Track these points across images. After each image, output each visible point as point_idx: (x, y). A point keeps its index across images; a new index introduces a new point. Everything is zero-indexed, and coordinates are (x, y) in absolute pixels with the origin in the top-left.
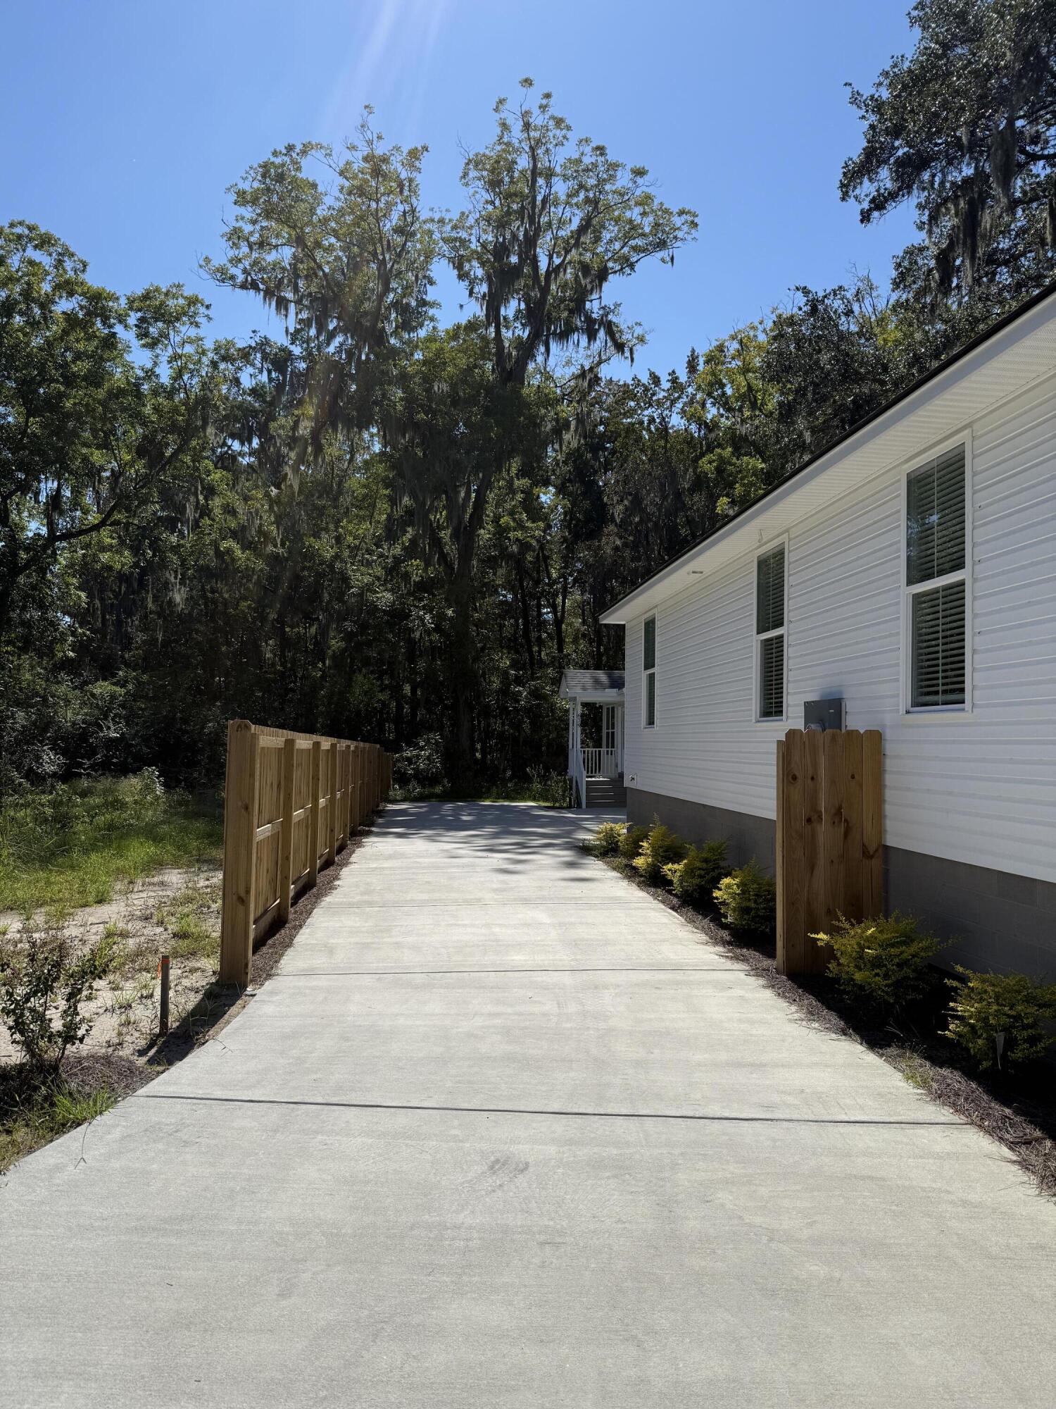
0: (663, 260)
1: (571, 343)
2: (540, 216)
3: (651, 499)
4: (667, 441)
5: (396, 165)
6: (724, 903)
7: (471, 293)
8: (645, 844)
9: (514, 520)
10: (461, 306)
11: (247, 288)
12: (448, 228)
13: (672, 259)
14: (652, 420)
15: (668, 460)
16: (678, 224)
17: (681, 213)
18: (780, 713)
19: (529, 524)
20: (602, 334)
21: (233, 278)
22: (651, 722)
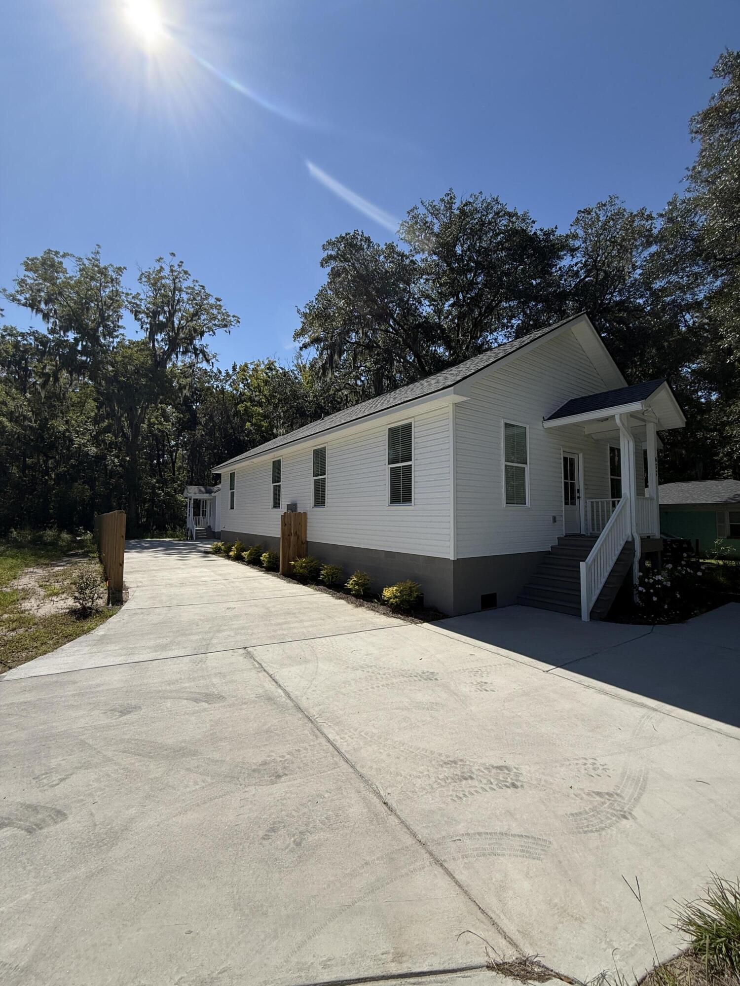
0: (226, 331)
1: (187, 356)
2: (176, 306)
3: (218, 419)
4: (224, 396)
5: (111, 273)
6: (264, 561)
7: (142, 327)
8: (233, 548)
9: (158, 421)
10: (137, 332)
11: (26, 306)
12: (130, 297)
13: (230, 332)
14: (218, 387)
15: (225, 403)
16: (232, 320)
17: (234, 316)
18: (279, 507)
19: (164, 423)
20: (201, 356)
21: (19, 300)
22: (232, 508)
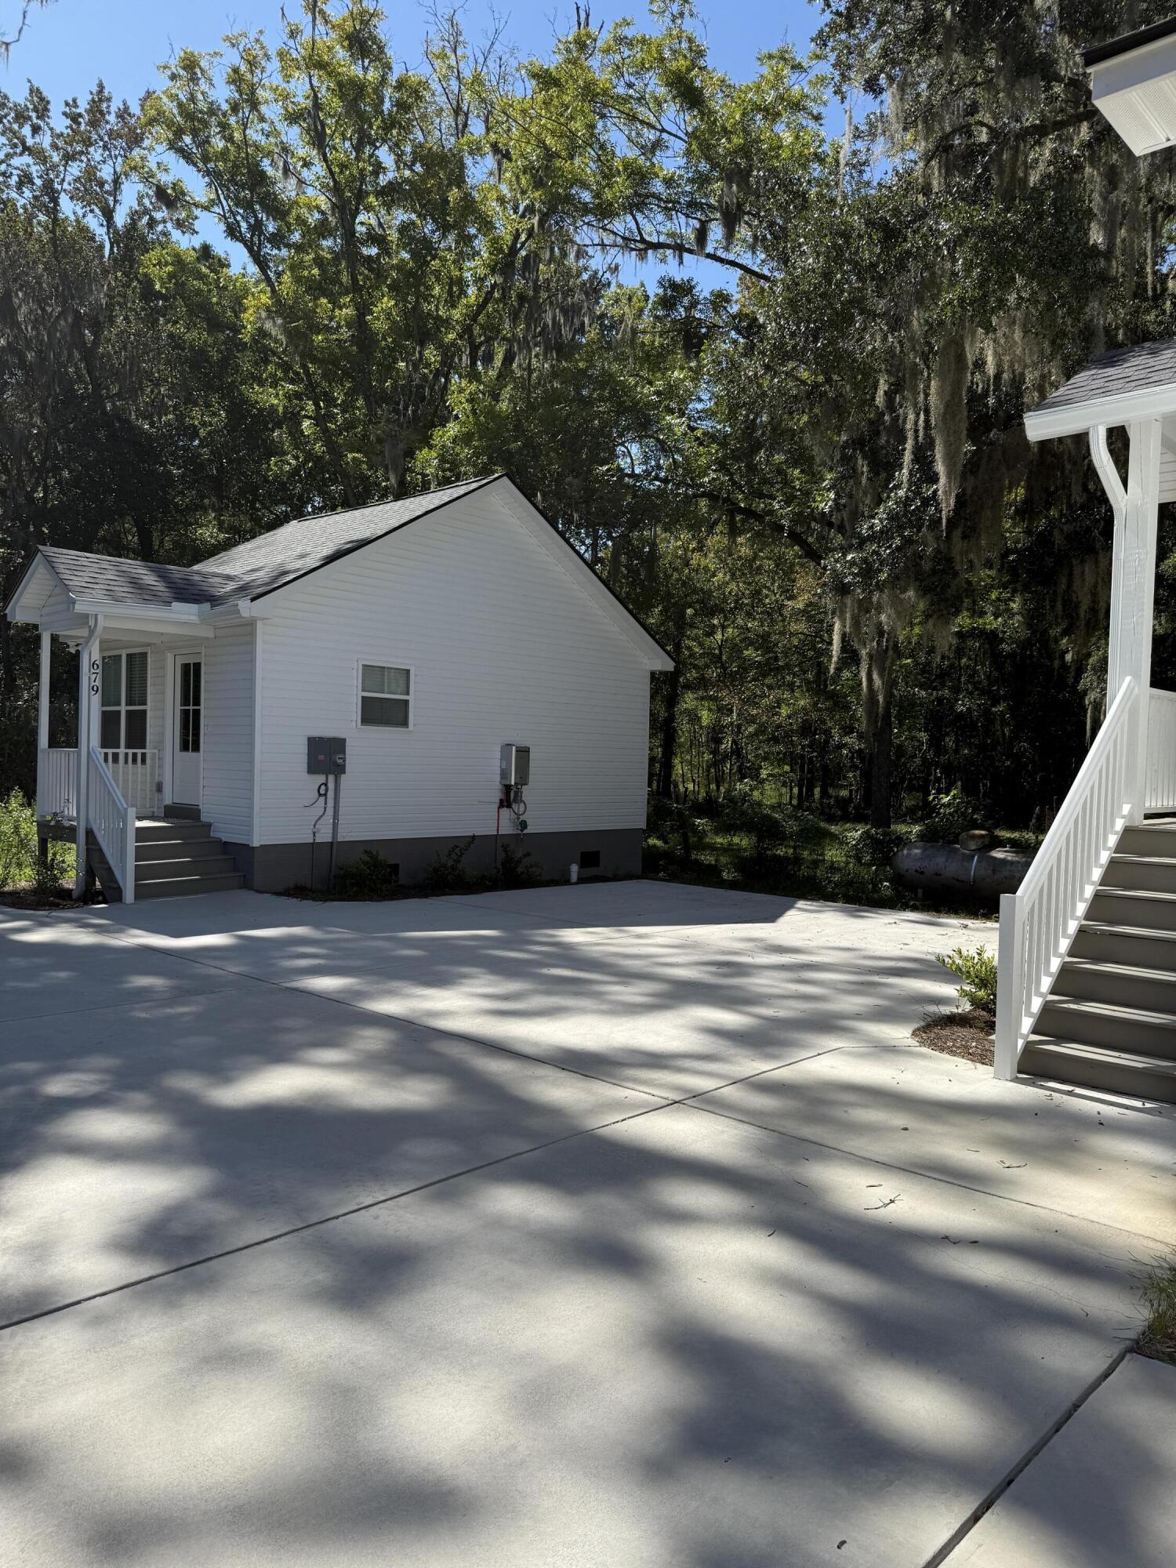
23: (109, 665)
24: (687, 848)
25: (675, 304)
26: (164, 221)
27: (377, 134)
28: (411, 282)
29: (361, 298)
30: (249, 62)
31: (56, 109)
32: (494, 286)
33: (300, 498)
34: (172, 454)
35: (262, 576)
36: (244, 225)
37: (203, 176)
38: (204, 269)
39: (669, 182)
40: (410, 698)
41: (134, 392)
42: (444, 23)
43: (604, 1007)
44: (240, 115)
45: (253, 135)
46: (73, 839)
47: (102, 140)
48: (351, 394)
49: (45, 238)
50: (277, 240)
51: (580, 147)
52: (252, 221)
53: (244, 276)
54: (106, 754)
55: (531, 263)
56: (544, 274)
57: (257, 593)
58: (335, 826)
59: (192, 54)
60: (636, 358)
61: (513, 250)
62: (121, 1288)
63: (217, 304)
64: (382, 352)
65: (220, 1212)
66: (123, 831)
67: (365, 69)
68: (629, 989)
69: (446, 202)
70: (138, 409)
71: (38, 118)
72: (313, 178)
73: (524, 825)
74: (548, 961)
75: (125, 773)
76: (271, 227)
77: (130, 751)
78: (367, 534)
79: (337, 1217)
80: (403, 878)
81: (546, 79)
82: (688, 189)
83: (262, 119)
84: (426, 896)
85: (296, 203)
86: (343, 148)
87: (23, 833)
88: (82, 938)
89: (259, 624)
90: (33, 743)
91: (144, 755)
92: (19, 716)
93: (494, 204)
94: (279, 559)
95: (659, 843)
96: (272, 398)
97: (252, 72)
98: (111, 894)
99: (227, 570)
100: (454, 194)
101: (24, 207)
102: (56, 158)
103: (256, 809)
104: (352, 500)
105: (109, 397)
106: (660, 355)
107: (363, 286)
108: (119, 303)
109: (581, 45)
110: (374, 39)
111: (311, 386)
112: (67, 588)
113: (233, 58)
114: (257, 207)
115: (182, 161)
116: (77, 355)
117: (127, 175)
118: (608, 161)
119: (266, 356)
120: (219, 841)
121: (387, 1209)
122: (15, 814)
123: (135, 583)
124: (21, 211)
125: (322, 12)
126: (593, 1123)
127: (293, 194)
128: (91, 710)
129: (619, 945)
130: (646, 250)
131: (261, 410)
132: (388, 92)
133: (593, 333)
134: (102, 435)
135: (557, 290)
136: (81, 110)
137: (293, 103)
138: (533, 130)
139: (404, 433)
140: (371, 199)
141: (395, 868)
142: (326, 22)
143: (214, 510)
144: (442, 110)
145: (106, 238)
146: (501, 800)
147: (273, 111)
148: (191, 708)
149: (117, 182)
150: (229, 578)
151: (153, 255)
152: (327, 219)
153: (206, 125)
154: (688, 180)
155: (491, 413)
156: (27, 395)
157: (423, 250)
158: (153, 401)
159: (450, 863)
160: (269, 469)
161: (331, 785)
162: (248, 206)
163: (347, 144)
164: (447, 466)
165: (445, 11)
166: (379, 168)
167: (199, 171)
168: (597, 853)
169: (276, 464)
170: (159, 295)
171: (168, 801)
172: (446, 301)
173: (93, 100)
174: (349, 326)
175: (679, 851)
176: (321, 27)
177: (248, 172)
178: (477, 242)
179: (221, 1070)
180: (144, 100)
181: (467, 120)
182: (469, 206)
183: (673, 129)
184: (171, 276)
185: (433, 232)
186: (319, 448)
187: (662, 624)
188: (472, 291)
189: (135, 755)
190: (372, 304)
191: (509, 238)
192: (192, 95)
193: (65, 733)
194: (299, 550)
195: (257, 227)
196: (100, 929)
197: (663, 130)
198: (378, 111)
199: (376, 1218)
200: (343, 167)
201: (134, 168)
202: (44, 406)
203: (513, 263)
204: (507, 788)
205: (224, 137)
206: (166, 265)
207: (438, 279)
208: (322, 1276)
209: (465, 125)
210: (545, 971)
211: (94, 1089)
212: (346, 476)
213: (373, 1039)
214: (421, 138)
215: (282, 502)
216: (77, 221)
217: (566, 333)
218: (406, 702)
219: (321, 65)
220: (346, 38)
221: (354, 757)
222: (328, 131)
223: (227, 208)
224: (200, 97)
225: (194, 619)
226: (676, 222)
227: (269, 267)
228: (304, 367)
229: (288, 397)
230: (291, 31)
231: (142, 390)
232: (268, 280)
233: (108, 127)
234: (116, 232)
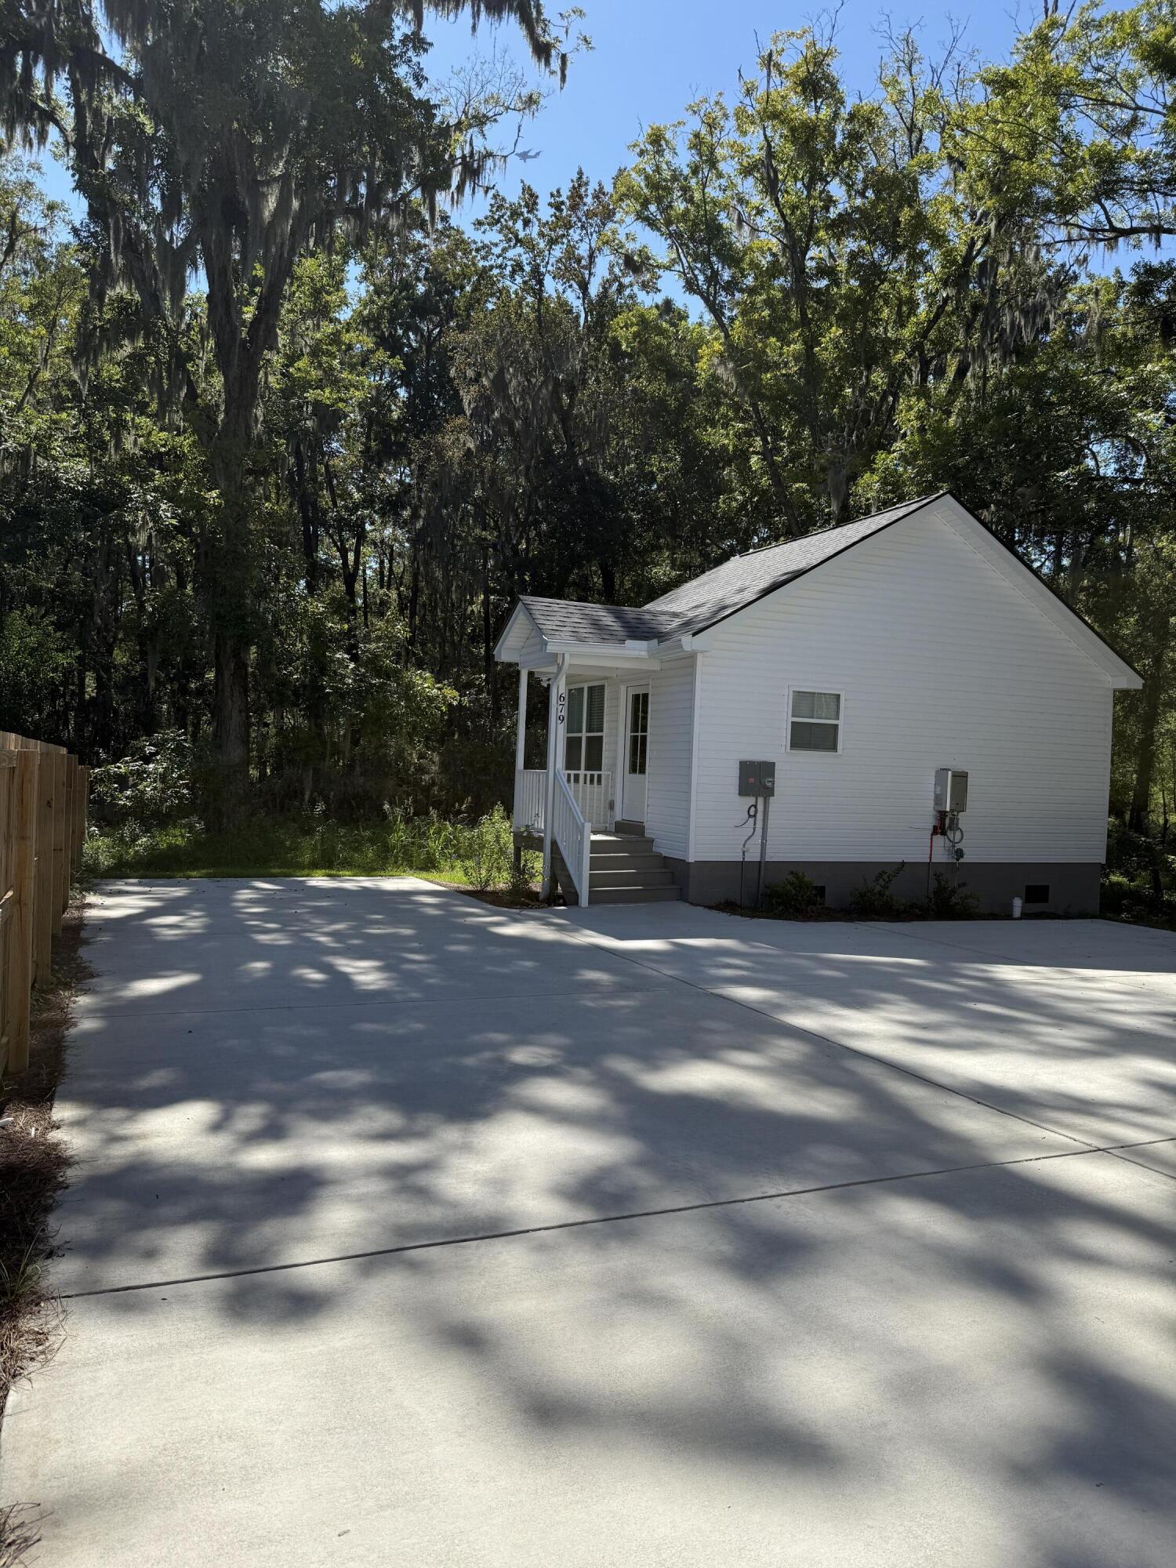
23: (574, 696)
24: (1157, 887)
25: (1152, 291)
26: (631, 285)
27: (828, 169)
28: (861, 308)
29: (810, 331)
30: (710, 125)
31: (543, 201)
32: (946, 300)
33: (746, 531)
34: (633, 500)
35: (704, 611)
36: (701, 278)
37: (666, 239)
38: (664, 325)
39: (1143, 163)
40: (840, 722)
41: (603, 445)
42: (899, 44)
43: (1033, 1047)
44: (700, 176)
45: (712, 192)
46: (541, 850)
47: (580, 221)
48: (799, 425)
49: (532, 316)
50: (731, 287)
51: (1041, 143)
52: (709, 273)
53: (700, 325)
54: (569, 775)
55: (988, 268)
56: (1003, 276)
57: (696, 627)
58: (763, 845)
59: (659, 129)
60: (1103, 353)
61: (968, 259)
62: (560, 1226)
63: (676, 355)
64: (829, 382)
65: (643, 1179)
66: (581, 842)
67: (818, 109)
68: (1064, 1032)
69: (897, 223)
70: (605, 462)
71: (528, 212)
72: (765, 223)
73: (960, 853)
74: (977, 996)
75: (584, 792)
76: (726, 275)
77: (589, 773)
78: (802, 565)
79: (743, 1201)
80: (829, 901)
81: (1002, 84)
82: (1166, 165)
83: (720, 176)
84: (851, 920)
85: (750, 249)
86: (794, 190)
87: (502, 841)
88: (546, 934)
89: (700, 658)
90: (513, 764)
91: (599, 776)
92: (502, 741)
93: (948, 216)
94: (720, 595)
95: (1124, 880)
96: (720, 438)
97: (711, 133)
98: (570, 899)
99: (674, 607)
100: (905, 214)
101: (516, 293)
102: (542, 244)
103: (692, 827)
104: (795, 529)
105: (582, 453)
106: (1135, 347)
107: (812, 319)
108: (591, 367)
109: (1043, 39)
110: (827, 77)
111: (760, 422)
112: (541, 632)
113: (695, 124)
114: (714, 259)
115: (648, 228)
116: (555, 418)
117: (600, 249)
118: (1072, 152)
119: (718, 398)
120: (659, 856)
121: (789, 1201)
122: (497, 826)
123: (596, 624)
124: (513, 296)
125: (777, 66)
126: (1004, 1157)
127: (747, 240)
128: (557, 735)
129: (1059, 987)
130: (1116, 239)
131: (712, 451)
132: (839, 127)
133: (1057, 332)
134: (574, 489)
135: (1017, 292)
136: (564, 198)
137: (748, 156)
138: (988, 137)
139: (847, 459)
140: (822, 233)
141: (821, 891)
142: (780, 74)
143: (668, 549)
144: (895, 130)
145: (582, 308)
146: (935, 828)
147: (728, 167)
148: (639, 734)
149: (592, 257)
150: (675, 615)
151: (621, 319)
152: (778, 260)
153: (669, 190)
154: (1166, 156)
155: (938, 432)
156: (515, 460)
157: (871, 275)
158: (618, 453)
159: (878, 888)
160: (718, 507)
161: (760, 807)
162: (706, 259)
163: (799, 185)
164: (890, 488)
165: (899, 32)
166: (830, 201)
167: (662, 235)
168: (1047, 887)
169: (724, 502)
170: (625, 354)
171: (618, 818)
172: (894, 322)
173: (574, 187)
174: (797, 359)
175: (1147, 890)
176: (776, 79)
177: (707, 228)
178: (929, 257)
179: (652, 1059)
180: (616, 179)
181: (921, 135)
182: (921, 226)
183: (1150, 104)
184: (636, 335)
185: (883, 256)
186: (765, 481)
187: (1139, 635)
188: (923, 308)
189: (592, 776)
190: (821, 335)
191: (964, 249)
192: (657, 166)
193: (537, 757)
194: (738, 585)
195: (713, 279)
196: (560, 928)
197: (1138, 108)
198: (829, 145)
199: (779, 1207)
200: (794, 208)
201: (607, 242)
202: (528, 468)
203: (967, 272)
204: (942, 815)
205: (685, 200)
206: (631, 326)
207: (886, 303)
208: (726, 1248)
209: (920, 141)
210: (972, 1005)
211: (548, 1061)
212: (789, 505)
213: (788, 1050)
214: (874, 164)
215: (730, 536)
216: (559, 297)
217: (1027, 336)
218: (836, 726)
219: (775, 116)
220: (798, 85)
221: (782, 781)
222: (780, 177)
223: (686, 265)
224: (664, 166)
225: (644, 654)
226: (1153, 202)
227: (723, 314)
228: (754, 405)
229: (738, 436)
230: (748, 90)
231: (609, 444)
232: (722, 326)
233: (586, 208)
234: (590, 302)
